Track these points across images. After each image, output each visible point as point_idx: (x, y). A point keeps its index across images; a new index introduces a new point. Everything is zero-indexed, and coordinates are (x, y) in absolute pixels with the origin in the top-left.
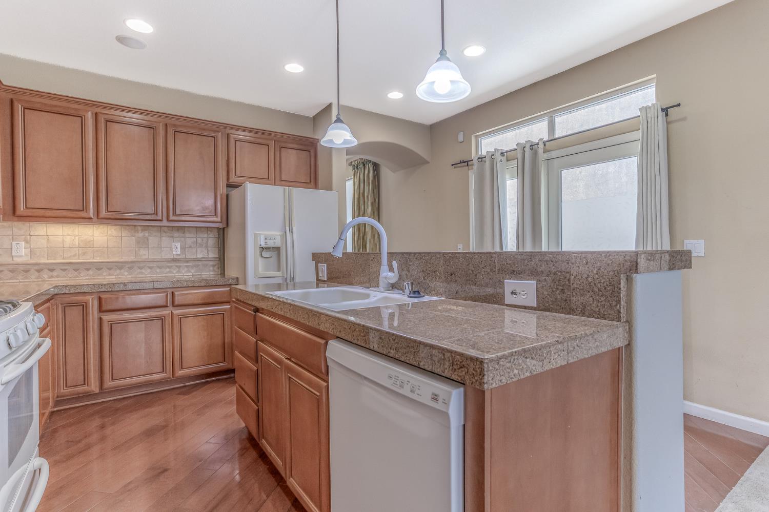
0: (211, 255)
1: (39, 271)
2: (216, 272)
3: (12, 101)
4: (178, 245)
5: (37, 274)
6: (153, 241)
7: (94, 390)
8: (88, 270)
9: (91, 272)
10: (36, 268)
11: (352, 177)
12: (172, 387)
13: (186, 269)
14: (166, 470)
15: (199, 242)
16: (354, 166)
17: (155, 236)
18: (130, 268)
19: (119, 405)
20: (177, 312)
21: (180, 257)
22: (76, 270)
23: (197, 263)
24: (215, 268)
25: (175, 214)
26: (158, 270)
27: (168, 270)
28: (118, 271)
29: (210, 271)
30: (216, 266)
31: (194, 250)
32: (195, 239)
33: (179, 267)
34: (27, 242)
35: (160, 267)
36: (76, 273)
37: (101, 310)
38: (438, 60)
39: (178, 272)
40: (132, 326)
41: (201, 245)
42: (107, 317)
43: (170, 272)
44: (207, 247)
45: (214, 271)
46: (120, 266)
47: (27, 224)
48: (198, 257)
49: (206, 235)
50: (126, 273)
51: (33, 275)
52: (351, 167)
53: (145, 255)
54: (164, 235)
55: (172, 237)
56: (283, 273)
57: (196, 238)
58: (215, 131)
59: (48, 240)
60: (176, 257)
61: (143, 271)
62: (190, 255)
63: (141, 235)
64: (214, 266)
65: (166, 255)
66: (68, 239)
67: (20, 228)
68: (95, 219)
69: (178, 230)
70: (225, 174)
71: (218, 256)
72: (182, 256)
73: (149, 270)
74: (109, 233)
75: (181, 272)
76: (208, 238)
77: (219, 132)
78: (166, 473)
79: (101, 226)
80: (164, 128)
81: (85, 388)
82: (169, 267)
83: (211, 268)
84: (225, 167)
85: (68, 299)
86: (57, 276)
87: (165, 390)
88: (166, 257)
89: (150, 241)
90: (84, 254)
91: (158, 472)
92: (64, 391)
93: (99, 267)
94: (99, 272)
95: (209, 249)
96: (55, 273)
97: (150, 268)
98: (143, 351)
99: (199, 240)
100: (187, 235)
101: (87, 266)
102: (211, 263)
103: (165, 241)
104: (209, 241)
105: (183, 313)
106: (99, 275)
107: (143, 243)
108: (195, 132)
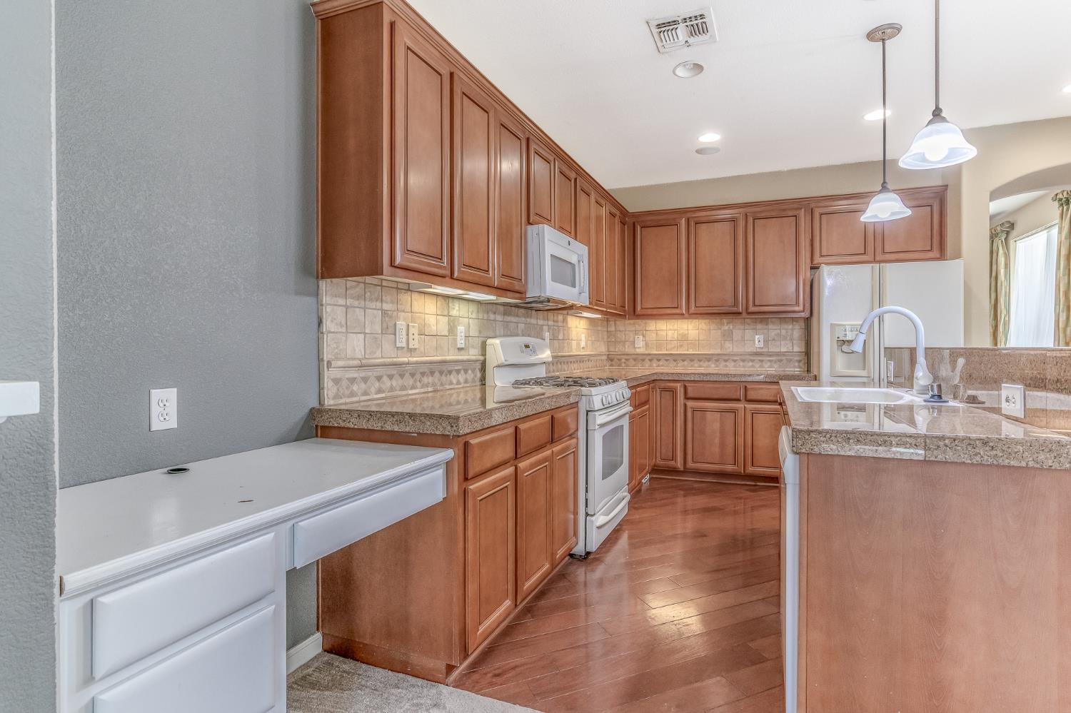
0: (796, 349)
1: (650, 360)
2: (801, 368)
3: (634, 224)
4: (762, 337)
5: (649, 362)
6: (737, 333)
7: (679, 466)
8: (683, 361)
9: (686, 363)
10: (649, 357)
11: (1057, 221)
12: (743, 483)
13: (769, 364)
14: (705, 536)
15: (784, 334)
16: (1061, 200)
17: (740, 329)
18: (717, 361)
19: (696, 485)
20: (750, 406)
21: (764, 350)
22: (675, 361)
23: (780, 358)
24: (801, 364)
25: (754, 305)
26: (741, 364)
27: (751, 364)
28: (707, 363)
29: (795, 367)
30: (803, 362)
31: (778, 343)
32: (779, 331)
33: (762, 361)
34: (644, 336)
35: (743, 361)
36: (675, 363)
37: (687, 398)
38: (930, 122)
39: (761, 367)
40: (709, 415)
41: (785, 338)
42: (690, 404)
43: (753, 366)
44: (791, 340)
45: (800, 367)
46: (708, 358)
47: (644, 321)
48: (782, 350)
49: (791, 327)
50: (713, 366)
51: (647, 363)
52: (1056, 204)
53: (729, 348)
54: (747, 327)
55: (755, 329)
56: (869, 372)
57: (780, 329)
58: (797, 209)
59: (657, 334)
60: (758, 350)
61: (728, 364)
62: (772, 349)
63: (726, 328)
64: (800, 361)
65: (749, 349)
66: (670, 333)
67: (640, 324)
68: (686, 315)
69: (761, 322)
70: (808, 255)
71: (804, 350)
72: (765, 350)
73: (733, 364)
74: (700, 326)
75: (763, 367)
76: (792, 329)
77: (801, 208)
78: (705, 538)
79: (694, 321)
80: (744, 217)
81: (672, 463)
82: (753, 361)
83: (797, 364)
84: (808, 248)
85: (663, 385)
86: (662, 366)
87: (736, 484)
88: (749, 350)
89: (734, 333)
90: (681, 346)
91: (700, 535)
92: (660, 462)
93: (691, 358)
94: (692, 363)
95: (794, 342)
96: (661, 363)
97: (735, 361)
98: (717, 441)
99: (783, 332)
100: (771, 326)
101: (683, 357)
102: (797, 358)
103: (748, 333)
104: (794, 333)
105: (755, 408)
106: (692, 366)
107: (728, 336)
108: (774, 214)
